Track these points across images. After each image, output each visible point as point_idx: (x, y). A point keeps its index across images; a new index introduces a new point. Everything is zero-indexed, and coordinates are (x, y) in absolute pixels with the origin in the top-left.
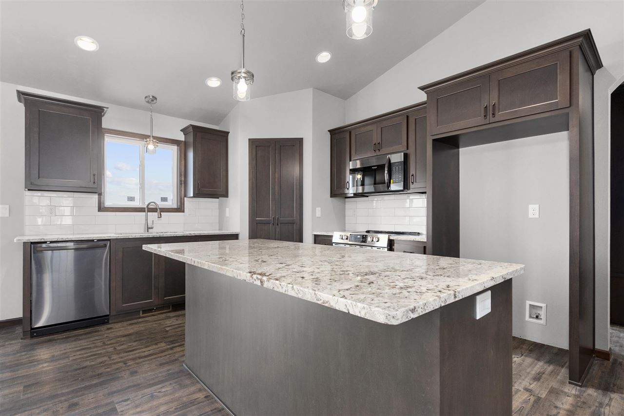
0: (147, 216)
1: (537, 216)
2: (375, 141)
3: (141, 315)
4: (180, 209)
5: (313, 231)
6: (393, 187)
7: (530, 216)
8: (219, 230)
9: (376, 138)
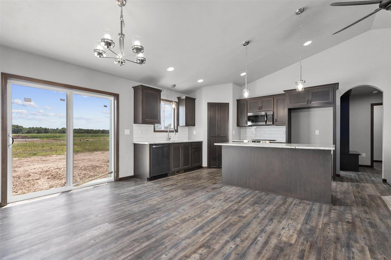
0: (168, 134)
1: (318, 134)
2: (259, 106)
3: (176, 174)
4: (177, 131)
5: (233, 140)
6: (268, 123)
7: (316, 134)
8: (188, 140)
9: (260, 105)
